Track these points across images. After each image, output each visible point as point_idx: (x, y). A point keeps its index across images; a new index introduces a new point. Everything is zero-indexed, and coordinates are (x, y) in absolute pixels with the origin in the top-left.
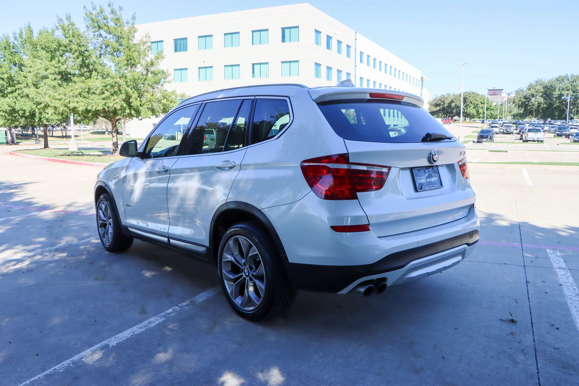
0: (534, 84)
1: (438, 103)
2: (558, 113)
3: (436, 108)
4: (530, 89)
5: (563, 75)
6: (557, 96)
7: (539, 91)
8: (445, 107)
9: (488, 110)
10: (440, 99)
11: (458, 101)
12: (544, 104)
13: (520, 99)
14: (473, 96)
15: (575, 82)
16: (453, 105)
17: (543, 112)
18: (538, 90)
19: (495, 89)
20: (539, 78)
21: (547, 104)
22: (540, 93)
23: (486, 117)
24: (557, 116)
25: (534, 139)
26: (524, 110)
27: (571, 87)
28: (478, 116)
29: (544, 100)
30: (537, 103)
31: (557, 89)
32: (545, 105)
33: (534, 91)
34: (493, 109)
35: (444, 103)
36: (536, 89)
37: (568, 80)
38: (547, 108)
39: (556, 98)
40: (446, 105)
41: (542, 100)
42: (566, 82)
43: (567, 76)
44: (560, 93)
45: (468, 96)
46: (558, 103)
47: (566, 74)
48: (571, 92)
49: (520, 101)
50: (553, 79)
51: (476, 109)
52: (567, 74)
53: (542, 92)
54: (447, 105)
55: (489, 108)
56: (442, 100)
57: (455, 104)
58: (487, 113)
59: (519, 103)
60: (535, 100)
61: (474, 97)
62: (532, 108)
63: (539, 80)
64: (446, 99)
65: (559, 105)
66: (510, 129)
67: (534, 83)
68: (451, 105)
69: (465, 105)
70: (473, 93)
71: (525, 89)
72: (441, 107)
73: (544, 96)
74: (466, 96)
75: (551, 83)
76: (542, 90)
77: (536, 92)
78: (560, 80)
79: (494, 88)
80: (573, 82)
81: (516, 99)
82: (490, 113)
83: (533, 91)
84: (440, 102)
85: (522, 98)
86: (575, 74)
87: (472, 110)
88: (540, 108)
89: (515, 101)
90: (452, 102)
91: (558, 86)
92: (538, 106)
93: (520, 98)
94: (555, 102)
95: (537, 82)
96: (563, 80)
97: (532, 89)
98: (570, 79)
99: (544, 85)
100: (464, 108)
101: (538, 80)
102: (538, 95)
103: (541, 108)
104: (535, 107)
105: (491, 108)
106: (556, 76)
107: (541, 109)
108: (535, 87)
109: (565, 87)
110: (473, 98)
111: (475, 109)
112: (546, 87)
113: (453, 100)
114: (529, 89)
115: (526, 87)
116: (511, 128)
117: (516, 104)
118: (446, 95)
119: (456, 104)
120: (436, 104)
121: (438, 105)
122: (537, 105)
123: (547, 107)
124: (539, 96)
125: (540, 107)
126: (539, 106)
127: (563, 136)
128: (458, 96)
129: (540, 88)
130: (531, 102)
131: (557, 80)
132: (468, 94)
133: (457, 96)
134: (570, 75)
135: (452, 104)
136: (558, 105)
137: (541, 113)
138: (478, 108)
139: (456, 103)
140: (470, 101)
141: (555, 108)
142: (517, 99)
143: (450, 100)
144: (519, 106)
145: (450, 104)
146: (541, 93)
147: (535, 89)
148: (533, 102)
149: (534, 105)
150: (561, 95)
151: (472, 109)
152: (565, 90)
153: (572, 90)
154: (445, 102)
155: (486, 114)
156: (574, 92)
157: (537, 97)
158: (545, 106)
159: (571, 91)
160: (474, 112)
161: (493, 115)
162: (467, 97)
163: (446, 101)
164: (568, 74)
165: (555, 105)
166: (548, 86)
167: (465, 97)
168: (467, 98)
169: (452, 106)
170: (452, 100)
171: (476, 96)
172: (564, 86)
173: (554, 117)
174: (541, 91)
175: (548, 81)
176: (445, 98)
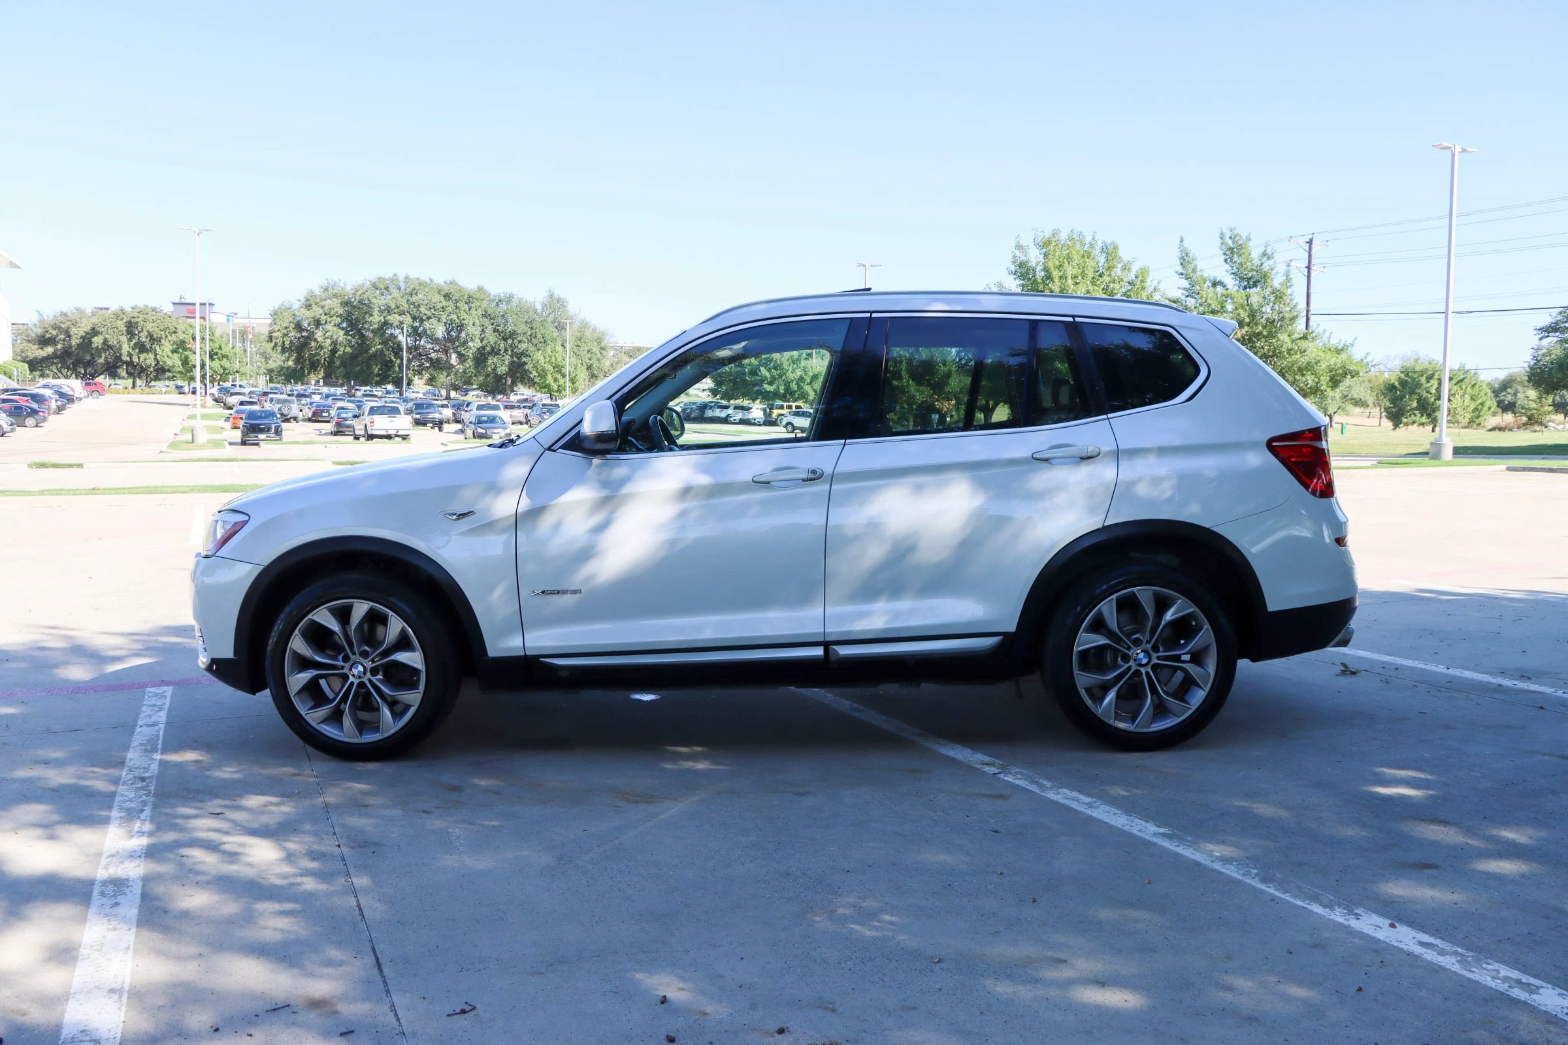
0: (319, 294)
1: (48, 336)
2: (379, 369)
3: (42, 348)
4: (310, 305)
5: (387, 277)
6: (376, 326)
7: (333, 312)
8: (71, 346)
9: (215, 357)
10: (55, 324)
11: (110, 331)
12: (345, 346)
13: (285, 331)
14: (154, 318)
15: (416, 294)
16: (97, 341)
17: (345, 367)
18: (330, 309)
19: (183, 301)
20: (330, 280)
21: (351, 347)
22: (334, 318)
23: (210, 376)
24: (378, 375)
25: (387, 432)
26: (297, 361)
27: (406, 305)
28: (188, 374)
29: (345, 334)
30: (328, 341)
31: (376, 312)
32: (347, 348)
33: (321, 311)
34: (227, 356)
35: (69, 336)
36: (326, 308)
37: (399, 288)
38: (353, 357)
39: (373, 331)
40: (75, 341)
41: (341, 336)
42: (395, 293)
43: (396, 279)
44: (383, 320)
45: (140, 319)
46: (380, 343)
47: (392, 275)
48: (408, 320)
49: (287, 335)
50: (363, 284)
51: (179, 355)
52: (395, 275)
53: (340, 316)
54: (78, 341)
55: (216, 354)
56: (60, 328)
57: (102, 341)
58: (212, 366)
59: (283, 342)
60: (324, 335)
61: (159, 321)
62: (318, 354)
63: (331, 283)
64: (75, 324)
65: (382, 348)
66: (290, 409)
67: (317, 291)
68: (90, 343)
69: (132, 344)
70: (154, 310)
71: (296, 306)
72: (59, 346)
73: (345, 325)
74: (133, 317)
75: (360, 293)
76: (341, 311)
77: (325, 314)
78: (380, 286)
79: (181, 298)
80: (411, 295)
81: (275, 332)
82: (221, 366)
83: (317, 312)
84: (54, 333)
85: (291, 328)
86: (413, 276)
87: (168, 356)
88: (337, 355)
89: (274, 335)
90: (94, 332)
91: (379, 302)
92: (331, 351)
93: (286, 328)
94: (372, 343)
95: (326, 290)
96: (388, 287)
97: (315, 307)
98: (403, 287)
99: (344, 298)
100: (131, 351)
101: (328, 284)
102: (330, 322)
103: (340, 356)
104: (325, 353)
105: (223, 353)
106: (372, 277)
107: (338, 358)
108: (323, 303)
109: (393, 306)
110: (156, 325)
111: (176, 356)
112: (346, 303)
113: (97, 329)
114: (308, 307)
115: (299, 300)
116: (292, 405)
117: (276, 344)
118: (73, 314)
119: (105, 341)
120: (44, 336)
121: (51, 341)
122: (330, 348)
123: (352, 353)
124: (332, 324)
125: (336, 352)
126: (334, 352)
127: (428, 425)
128: (112, 316)
129: (335, 305)
130: (316, 340)
131: (375, 286)
132: (139, 313)
133: (109, 318)
134: (401, 278)
135: (93, 340)
136: (379, 349)
137: (339, 368)
138: (186, 353)
139: (107, 336)
140: (148, 331)
141: (374, 356)
142: (279, 330)
143: (88, 329)
144: (284, 350)
145: (86, 340)
146: (337, 317)
147: (323, 307)
148: (319, 339)
149: (321, 347)
150: (385, 324)
151: (170, 354)
152: (395, 313)
153: (410, 315)
154: (71, 333)
155: (211, 368)
156: (414, 318)
157: (329, 327)
158: (348, 350)
159: (408, 315)
160: (176, 362)
161: (227, 371)
162: (136, 320)
163: (73, 330)
164: (398, 274)
165: (373, 349)
166: (353, 300)
167: (133, 320)
168: (137, 323)
169: (94, 346)
170: (93, 329)
171: (163, 320)
172: (390, 302)
173: (370, 379)
174: (337, 312)
175: (352, 289)
176: (70, 323)
